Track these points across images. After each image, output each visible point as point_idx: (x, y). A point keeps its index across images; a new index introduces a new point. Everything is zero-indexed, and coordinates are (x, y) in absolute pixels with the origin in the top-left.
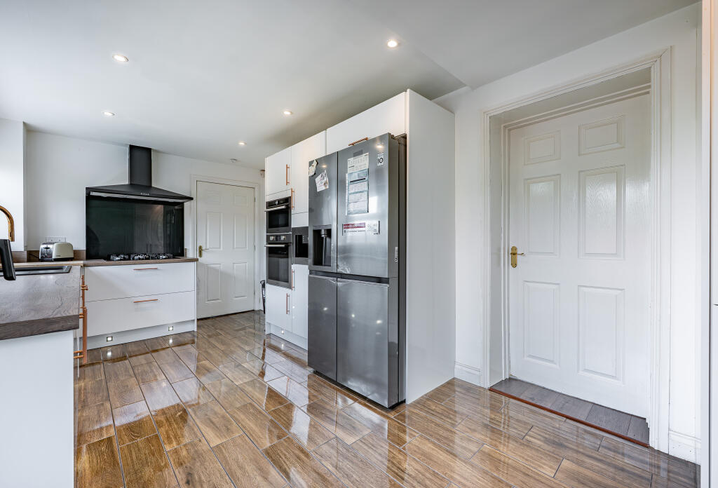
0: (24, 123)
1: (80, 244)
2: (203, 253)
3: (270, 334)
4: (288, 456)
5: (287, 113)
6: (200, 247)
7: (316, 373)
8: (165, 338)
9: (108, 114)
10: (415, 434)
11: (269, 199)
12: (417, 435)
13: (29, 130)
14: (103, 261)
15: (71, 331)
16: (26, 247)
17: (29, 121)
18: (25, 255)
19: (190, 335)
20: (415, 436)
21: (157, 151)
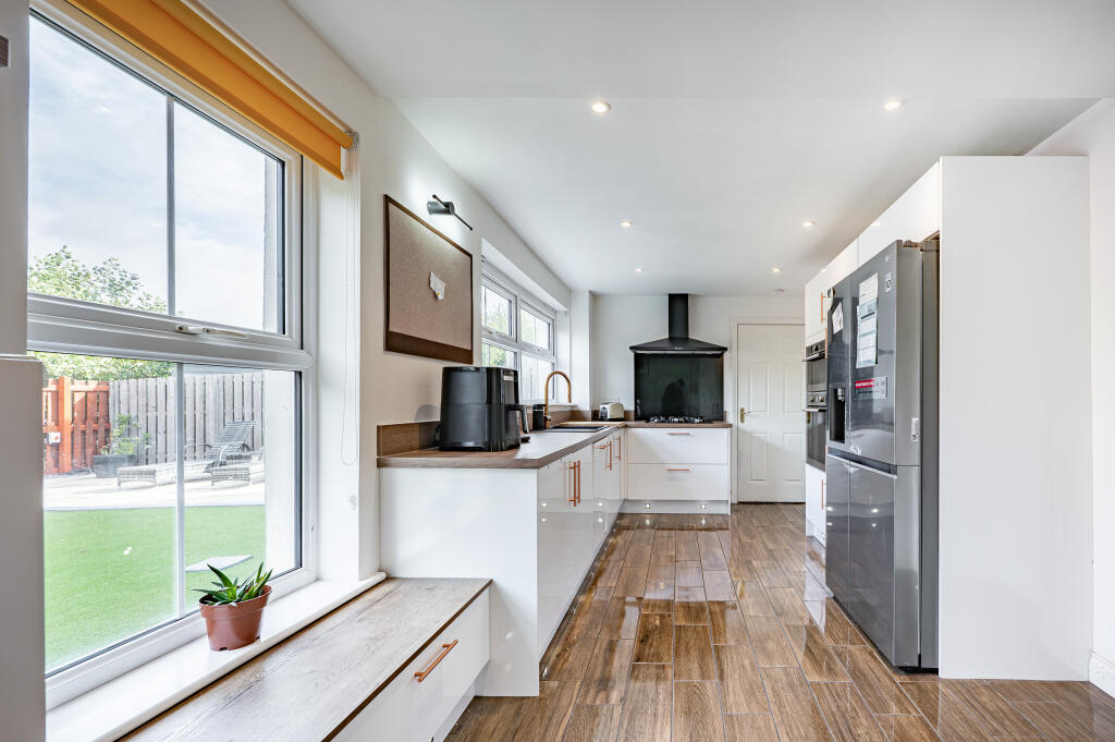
0: (590, 292)
1: (630, 406)
2: (745, 417)
3: (812, 537)
4: (735, 659)
5: (807, 224)
6: (742, 410)
7: (835, 598)
8: (697, 517)
9: (639, 270)
10: (912, 710)
11: (808, 344)
12: (914, 714)
13: (595, 297)
14: (643, 423)
15: (535, 470)
16: (592, 406)
17: (593, 289)
18: (590, 415)
19: (720, 518)
20: (909, 712)
21: (692, 295)
